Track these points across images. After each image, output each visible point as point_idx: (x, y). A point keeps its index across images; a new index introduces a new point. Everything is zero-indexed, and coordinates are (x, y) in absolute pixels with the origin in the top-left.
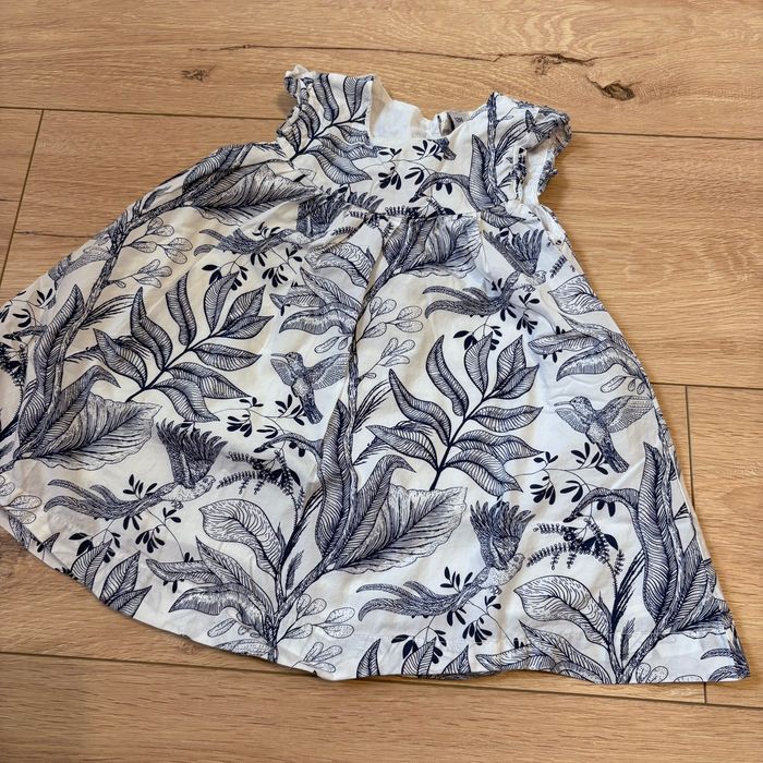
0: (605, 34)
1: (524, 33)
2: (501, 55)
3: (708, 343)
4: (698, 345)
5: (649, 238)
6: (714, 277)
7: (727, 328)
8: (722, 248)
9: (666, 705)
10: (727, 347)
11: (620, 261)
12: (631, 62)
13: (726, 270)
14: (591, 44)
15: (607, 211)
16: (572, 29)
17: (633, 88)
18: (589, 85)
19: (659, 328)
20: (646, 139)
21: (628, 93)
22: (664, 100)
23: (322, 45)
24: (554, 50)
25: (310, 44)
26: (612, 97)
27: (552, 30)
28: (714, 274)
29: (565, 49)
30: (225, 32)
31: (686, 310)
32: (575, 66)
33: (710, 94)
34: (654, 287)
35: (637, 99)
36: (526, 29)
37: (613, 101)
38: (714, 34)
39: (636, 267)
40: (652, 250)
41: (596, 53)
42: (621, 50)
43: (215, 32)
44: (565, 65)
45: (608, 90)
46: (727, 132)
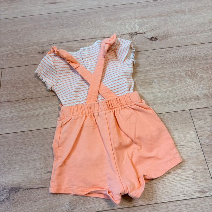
0: (146, 26)
1: (126, 29)
2: (121, 35)
3: (192, 98)
4: (190, 99)
5: (170, 74)
6: (189, 81)
7: (196, 93)
8: (189, 73)
9: (206, 198)
10: (197, 98)
11: (164, 81)
12: (154, 31)
13: (192, 78)
14: (144, 29)
15: (158, 69)
16: (138, 26)
17: (157, 37)
18: (145, 39)
19: (179, 96)
20: (163, 49)
21: (156, 39)
22: (165, 39)
23: (74, 40)
24: (135, 31)
25: (71, 40)
26: (152, 40)
27: (133, 27)
28: (189, 80)
29: (137, 31)
30: (48, 41)
31: (184, 90)
32: (141, 34)
33: (176, 36)
34: (175, 86)
35: (159, 40)
36: (126, 27)
37: (153, 41)
38: (174, 22)
39: (169, 82)
40: (172, 77)
41: (145, 31)
42: (151, 29)
43: (45, 41)
44: (138, 35)
45: (151, 39)
46: (183, 44)
